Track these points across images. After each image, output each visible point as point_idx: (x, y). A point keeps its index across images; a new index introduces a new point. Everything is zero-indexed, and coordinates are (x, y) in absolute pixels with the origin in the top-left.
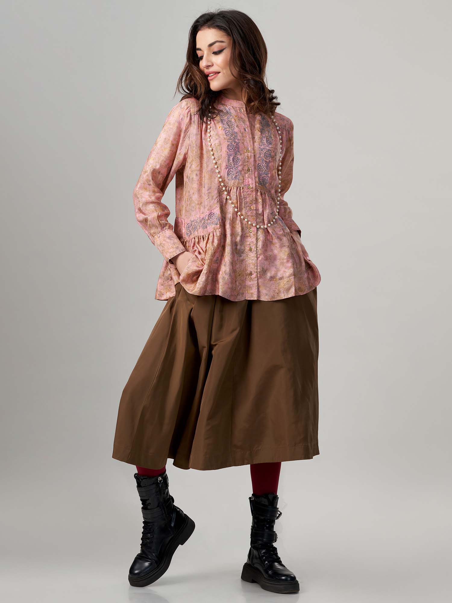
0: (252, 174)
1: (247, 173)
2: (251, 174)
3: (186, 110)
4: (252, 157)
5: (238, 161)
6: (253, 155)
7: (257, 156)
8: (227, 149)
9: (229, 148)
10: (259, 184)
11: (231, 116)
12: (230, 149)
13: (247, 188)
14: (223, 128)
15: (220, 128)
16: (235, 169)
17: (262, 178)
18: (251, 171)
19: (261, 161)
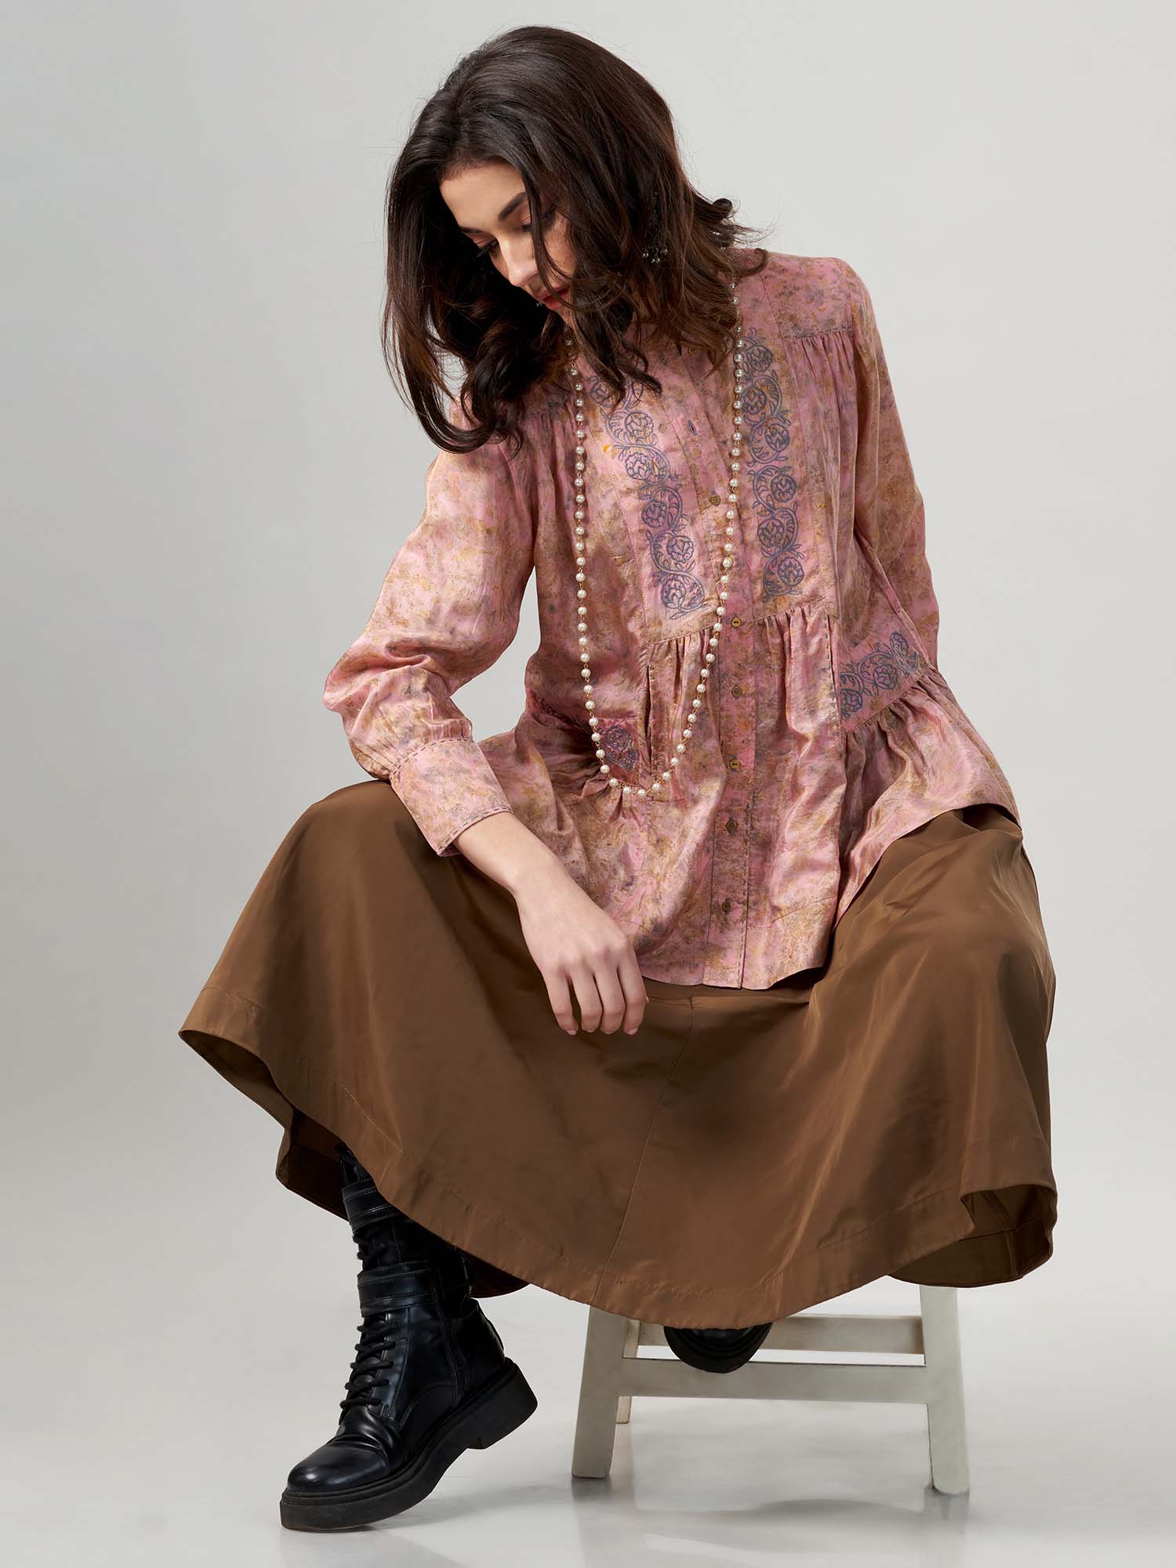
5: (686, 548)
8: (641, 521)
9: (649, 517)
12: (653, 519)
15: (605, 450)
19: (768, 513)
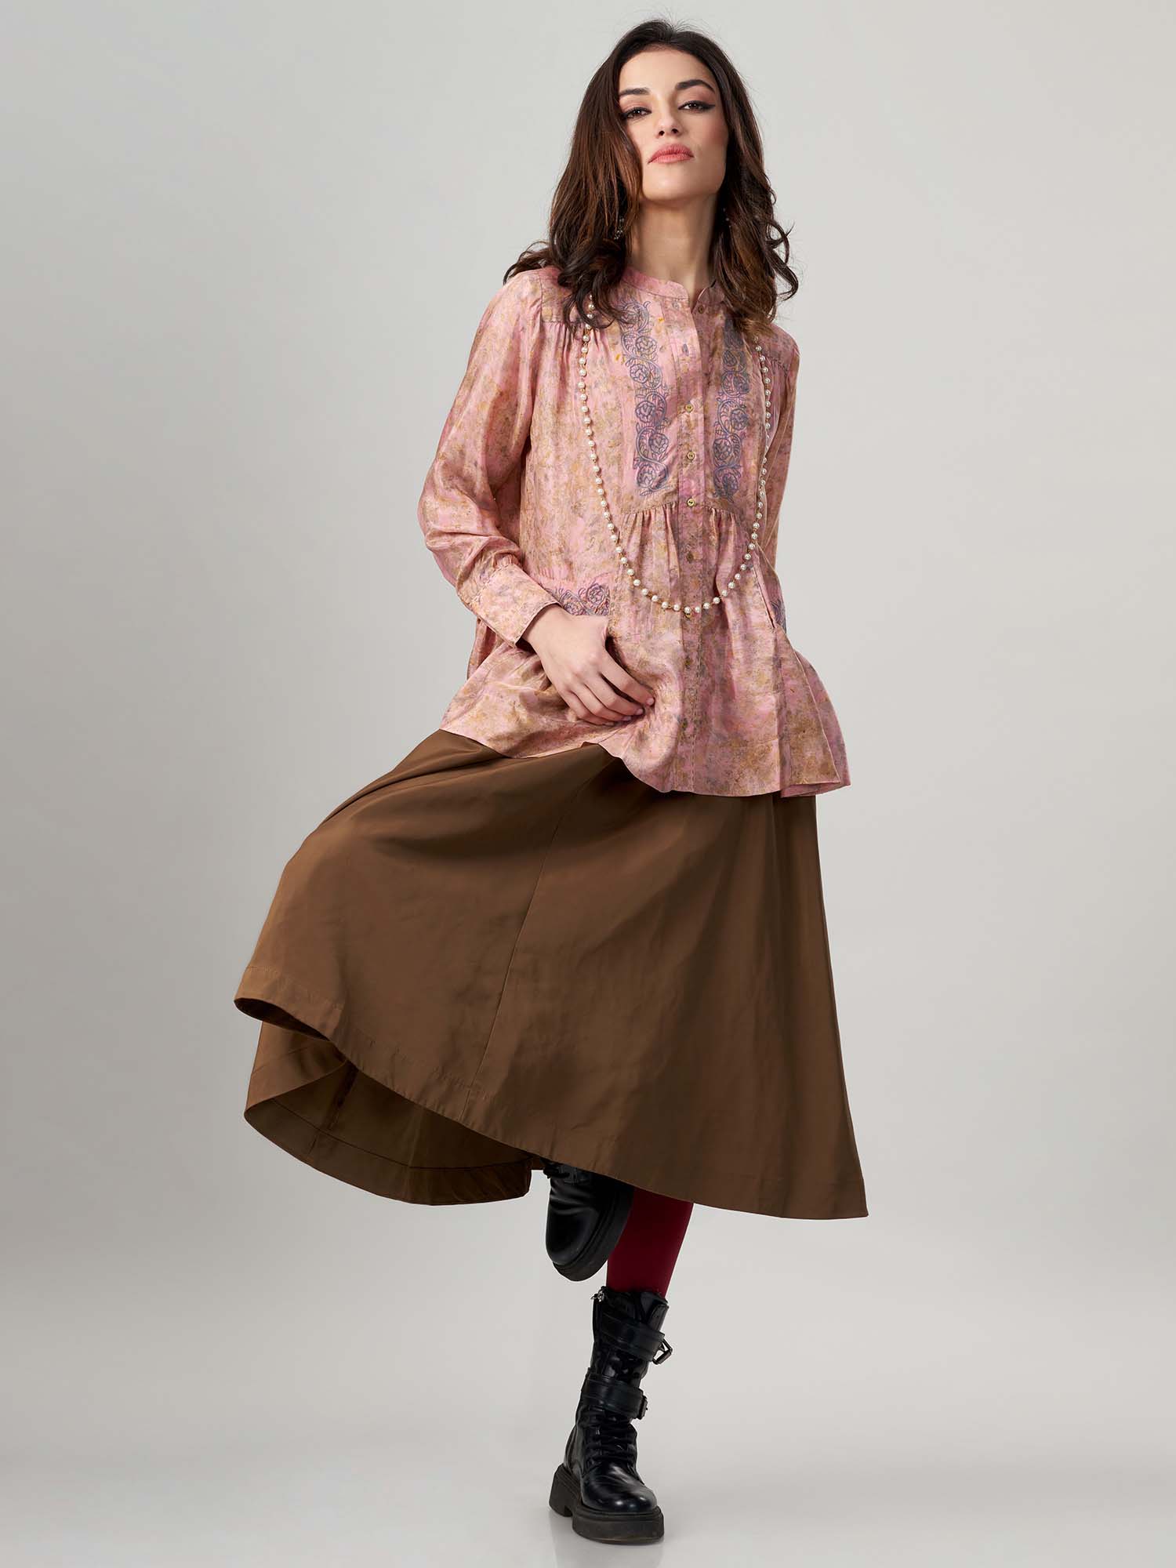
0: (698, 468)
1: (687, 464)
2: (696, 468)
3: (532, 306)
4: (699, 423)
5: (663, 443)
6: (701, 416)
7: (714, 420)
8: (635, 415)
9: (641, 413)
10: (714, 494)
11: (648, 323)
12: (644, 415)
13: (685, 504)
14: (626, 360)
15: (617, 359)
16: (656, 464)
17: (724, 477)
18: (697, 460)
19: (722, 433)
